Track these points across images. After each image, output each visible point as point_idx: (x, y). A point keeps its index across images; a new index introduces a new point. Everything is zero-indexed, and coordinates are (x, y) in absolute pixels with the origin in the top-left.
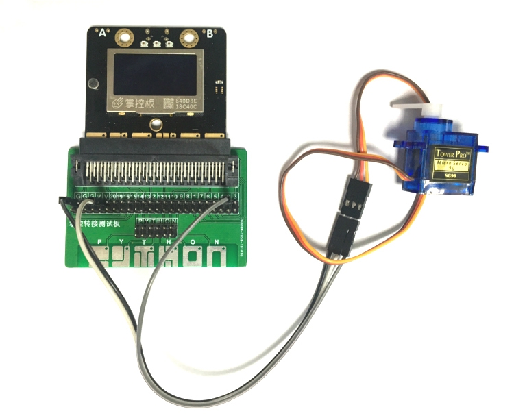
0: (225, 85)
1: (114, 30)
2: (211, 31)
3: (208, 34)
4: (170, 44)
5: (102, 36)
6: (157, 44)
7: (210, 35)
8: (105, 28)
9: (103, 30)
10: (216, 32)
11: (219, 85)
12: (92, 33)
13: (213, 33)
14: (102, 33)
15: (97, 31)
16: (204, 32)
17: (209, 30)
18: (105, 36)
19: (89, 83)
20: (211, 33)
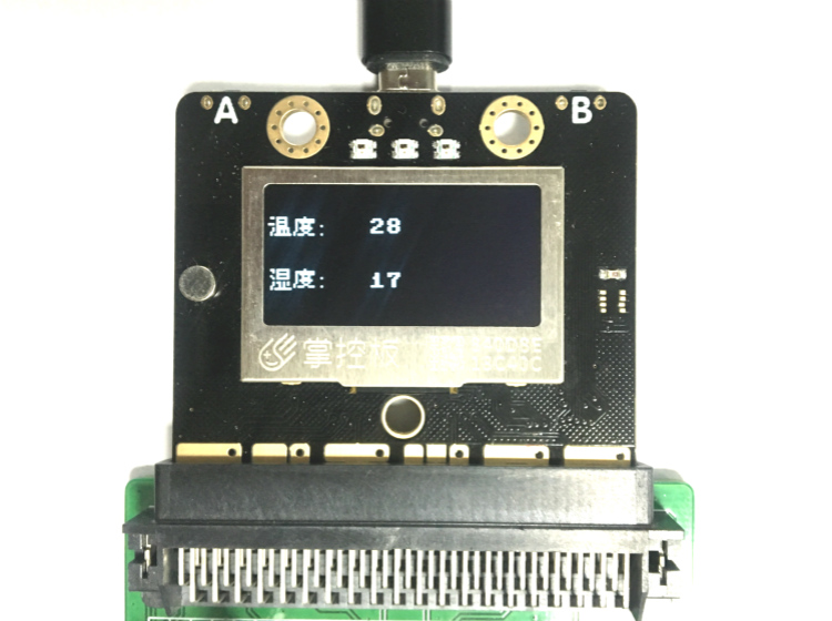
0: (629, 284)
1: (263, 103)
2: (586, 101)
3: (576, 110)
4: (448, 149)
5: (226, 122)
6: (406, 149)
8: (235, 96)
9: (226, 101)
10: (600, 103)
11: (613, 286)
12: (193, 112)
13: (592, 108)
14: (226, 113)
15: (207, 103)
16: (561, 104)
17: (576, 100)
18: (235, 121)
19: (182, 279)
20: (584, 109)
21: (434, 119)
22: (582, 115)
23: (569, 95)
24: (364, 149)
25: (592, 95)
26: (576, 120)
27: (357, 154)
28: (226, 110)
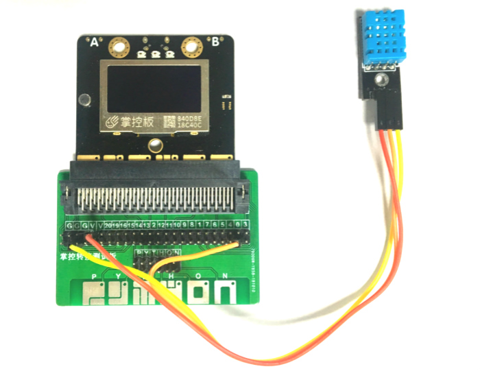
0: (232, 100)
1: (107, 40)
2: (217, 38)
3: (214, 41)
4: (170, 54)
5: (94, 46)
6: (156, 54)
8: (98, 37)
9: (94, 39)
10: (222, 39)
11: (227, 101)
12: (83, 42)
13: (219, 41)
15: (88, 40)
16: (209, 40)
17: (214, 38)
18: (97, 45)
19: (79, 99)
20: (216, 41)
21: (166, 45)
22: (216, 43)
23: (211, 36)
24: (142, 55)
25: (219, 36)
26: (214, 45)
27: (139, 56)
28: (94, 42)
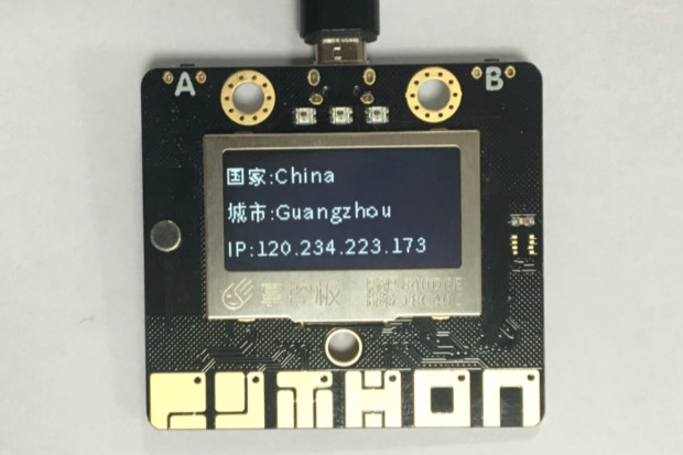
0: (538, 230)
2: (498, 70)
3: (489, 79)
4: (378, 115)
5: (185, 94)
6: (342, 115)
7: (494, 81)
8: (192, 70)
9: (185, 76)
10: (510, 72)
11: (523, 232)
12: (155, 86)
13: (503, 76)
14: (185, 86)
15: (168, 77)
16: (476, 73)
17: (489, 70)
18: (193, 93)
19: (153, 232)
20: (497, 78)
21: (366, 89)
22: (494, 83)
23: (484, 66)
24: (305, 116)
25: (503, 66)
26: (489, 87)
27: (300, 120)
